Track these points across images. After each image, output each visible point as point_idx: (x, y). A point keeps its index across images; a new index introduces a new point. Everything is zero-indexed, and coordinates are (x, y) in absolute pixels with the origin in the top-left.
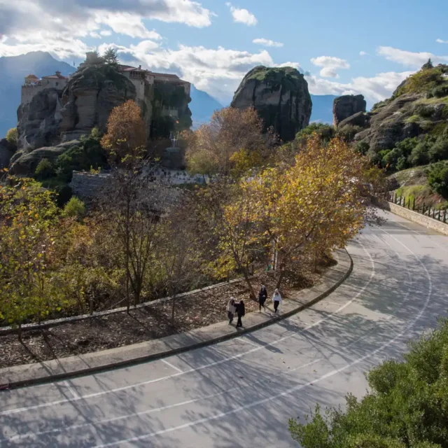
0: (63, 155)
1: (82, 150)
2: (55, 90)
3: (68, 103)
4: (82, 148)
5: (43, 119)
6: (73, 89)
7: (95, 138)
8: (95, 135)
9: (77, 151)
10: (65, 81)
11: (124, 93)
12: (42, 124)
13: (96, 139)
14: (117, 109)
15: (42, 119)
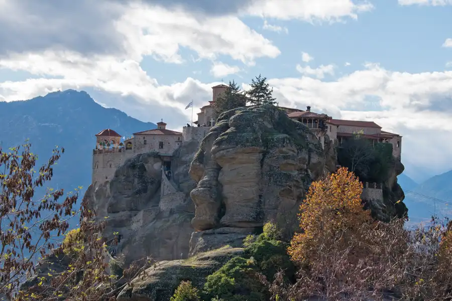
0: (217, 274)
1: (251, 265)
2: (157, 156)
3: (205, 178)
4: (251, 260)
5: (138, 210)
6: (215, 152)
7: (272, 242)
8: (271, 237)
9: (242, 267)
10: (176, 138)
11: (307, 157)
12: (134, 219)
13: (275, 243)
14: (317, 185)
15: (134, 210)
